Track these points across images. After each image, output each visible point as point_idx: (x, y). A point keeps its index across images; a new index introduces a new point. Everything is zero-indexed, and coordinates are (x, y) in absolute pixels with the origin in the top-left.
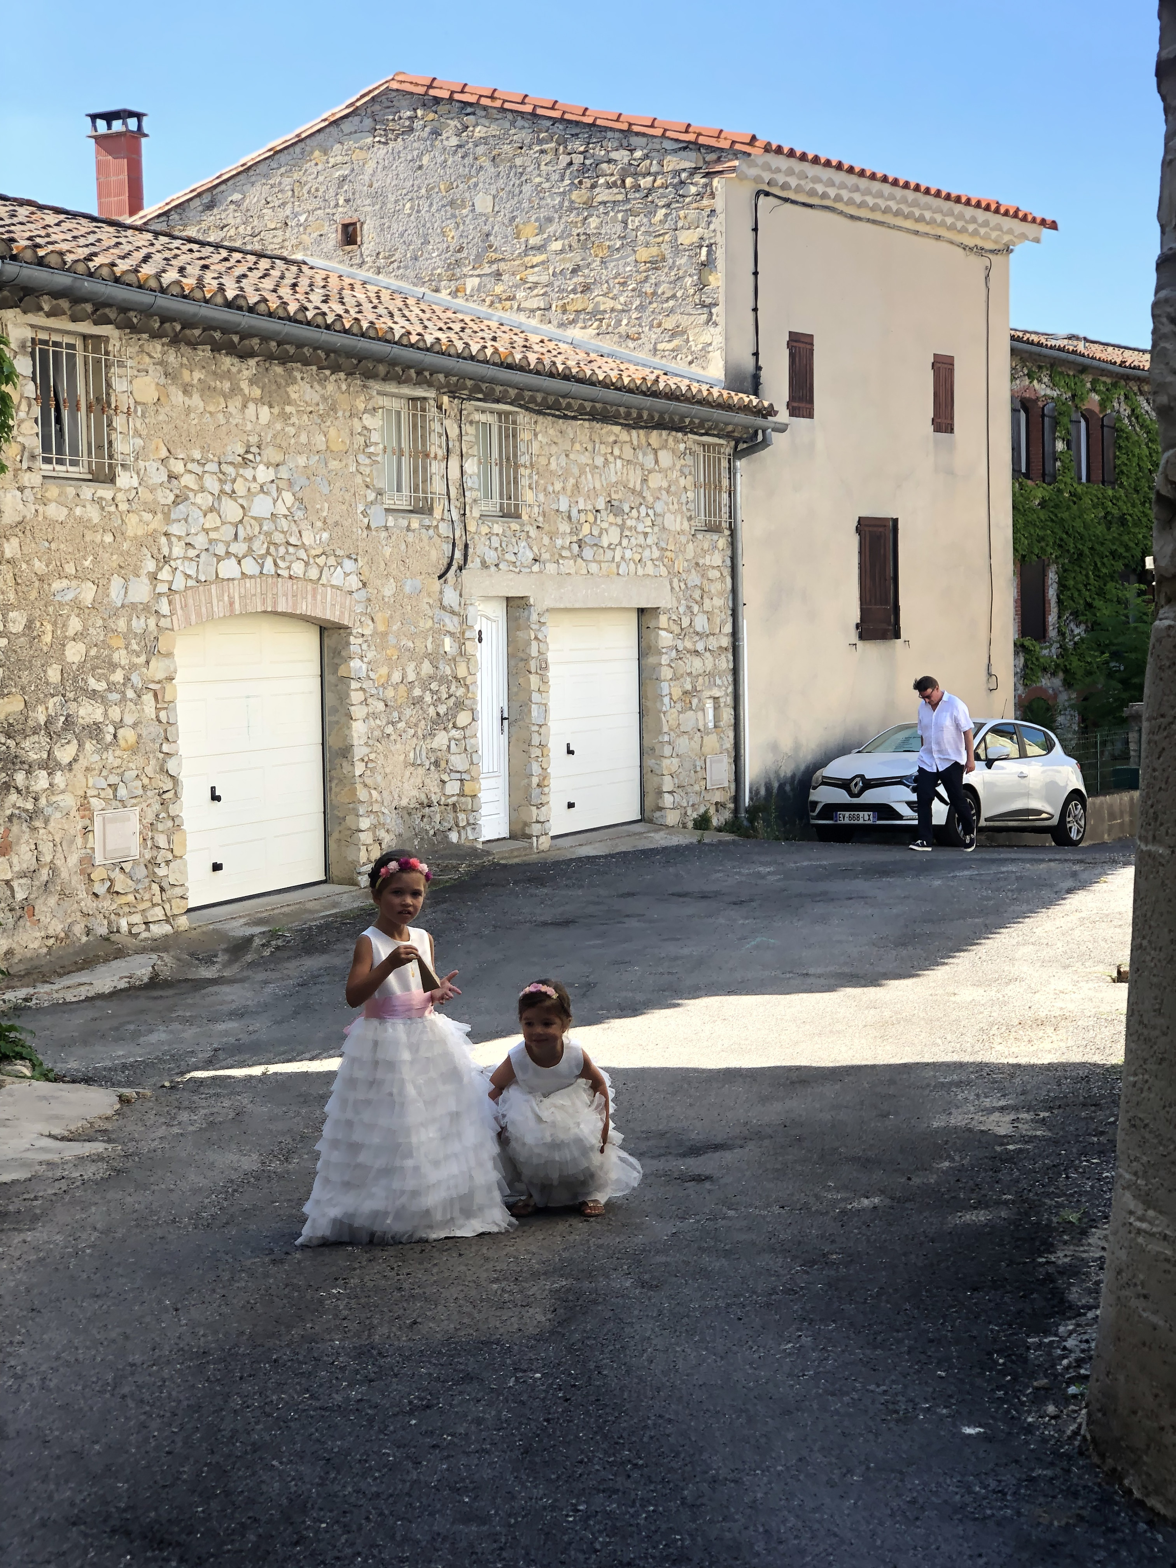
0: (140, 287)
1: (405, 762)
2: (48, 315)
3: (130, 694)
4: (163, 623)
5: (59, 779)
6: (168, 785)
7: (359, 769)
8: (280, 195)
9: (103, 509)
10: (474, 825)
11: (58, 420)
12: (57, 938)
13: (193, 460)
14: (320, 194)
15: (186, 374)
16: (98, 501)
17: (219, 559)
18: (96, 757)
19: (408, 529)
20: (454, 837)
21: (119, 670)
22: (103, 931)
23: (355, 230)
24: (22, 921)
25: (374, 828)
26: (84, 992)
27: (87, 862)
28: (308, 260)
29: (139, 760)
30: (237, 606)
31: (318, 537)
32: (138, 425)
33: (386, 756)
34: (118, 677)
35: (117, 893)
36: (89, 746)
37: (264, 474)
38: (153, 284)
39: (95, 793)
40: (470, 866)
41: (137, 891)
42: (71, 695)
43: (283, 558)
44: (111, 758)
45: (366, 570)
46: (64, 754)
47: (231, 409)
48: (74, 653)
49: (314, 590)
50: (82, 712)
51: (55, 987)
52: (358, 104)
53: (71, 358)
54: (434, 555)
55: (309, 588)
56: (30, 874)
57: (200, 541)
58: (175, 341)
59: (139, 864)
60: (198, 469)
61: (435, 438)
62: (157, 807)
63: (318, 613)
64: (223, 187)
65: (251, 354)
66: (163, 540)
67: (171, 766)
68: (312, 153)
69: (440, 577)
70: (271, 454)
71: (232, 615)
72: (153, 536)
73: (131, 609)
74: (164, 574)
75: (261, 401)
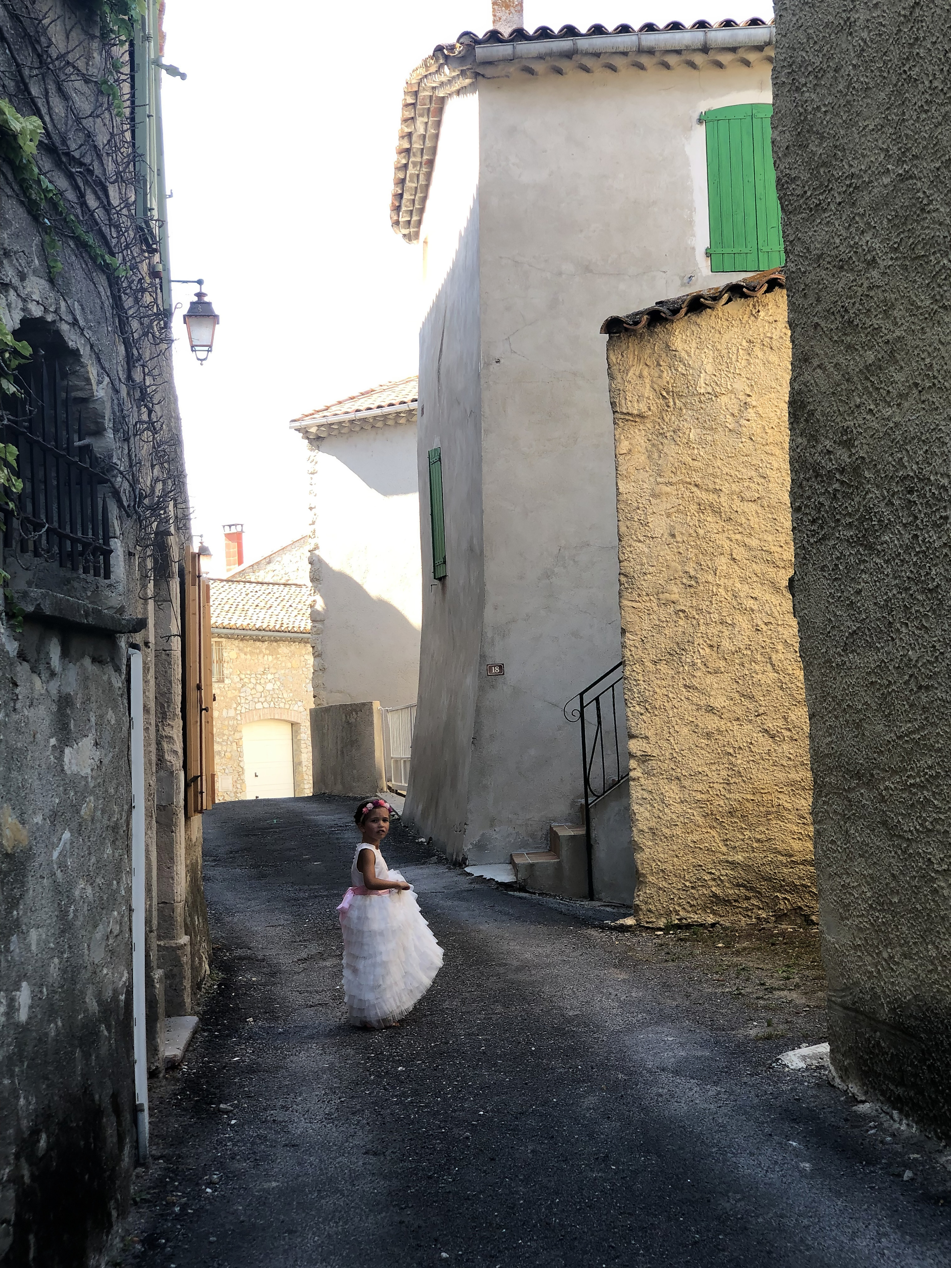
3: (229, 743)
4: (238, 722)
6: (240, 770)
7: (304, 769)
9: (220, 690)
13: (247, 674)
15: (245, 649)
17: (256, 703)
18: (219, 760)
21: (225, 736)
29: (232, 762)
30: (262, 717)
31: (288, 695)
32: (231, 665)
34: (225, 738)
35: (225, 800)
36: (217, 757)
37: (270, 677)
38: (234, 627)
39: (218, 770)
43: (277, 702)
44: (223, 761)
45: (306, 705)
47: (259, 658)
49: (288, 712)
50: (215, 747)
55: (286, 711)
57: (250, 698)
58: (242, 640)
59: (231, 792)
60: (249, 677)
62: (237, 776)
63: (289, 719)
65: (266, 641)
66: (238, 698)
67: (241, 764)
70: (272, 670)
71: (260, 720)
72: (236, 697)
73: (229, 718)
74: (239, 708)
75: (269, 654)
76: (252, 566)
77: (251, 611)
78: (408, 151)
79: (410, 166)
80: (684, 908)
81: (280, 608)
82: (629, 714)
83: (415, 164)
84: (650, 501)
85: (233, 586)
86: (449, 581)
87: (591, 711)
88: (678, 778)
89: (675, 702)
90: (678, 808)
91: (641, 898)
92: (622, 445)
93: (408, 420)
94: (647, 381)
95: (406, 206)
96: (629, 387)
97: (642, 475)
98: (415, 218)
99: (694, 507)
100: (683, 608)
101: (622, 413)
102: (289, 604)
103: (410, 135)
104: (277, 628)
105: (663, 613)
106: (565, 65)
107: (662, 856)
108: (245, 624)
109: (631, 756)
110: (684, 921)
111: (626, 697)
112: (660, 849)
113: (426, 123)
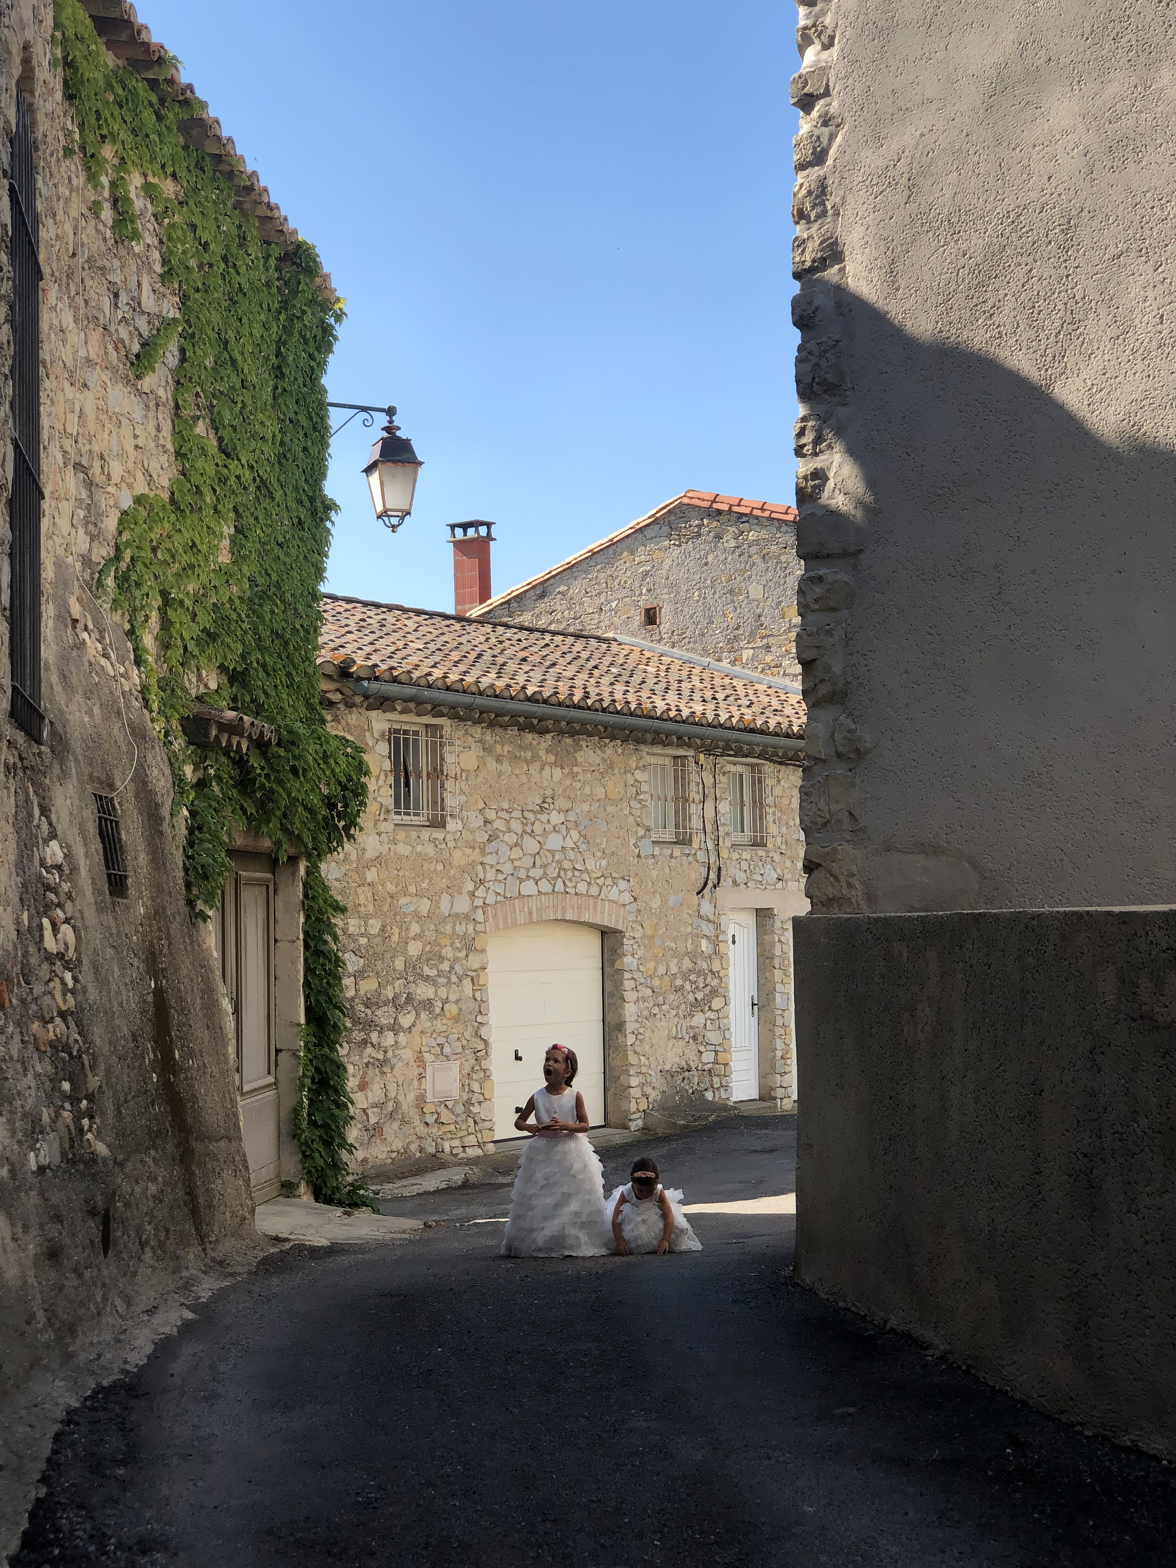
0: (464, 692)
1: (668, 1035)
2: (401, 713)
3: (454, 979)
4: (479, 927)
5: (402, 1038)
6: (481, 1046)
7: (630, 1039)
8: (596, 587)
9: (436, 846)
10: (726, 1087)
11: (407, 784)
12: (398, 1153)
13: (503, 810)
14: (627, 585)
15: (498, 747)
16: (434, 841)
17: (521, 881)
18: (428, 1024)
19: (671, 856)
20: (709, 1096)
21: (446, 961)
22: (431, 1150)
23: (655, 612)
24: (373, 1140)
25: (642, 1085)
26: (415, 1190)
27: (421, 1100)
28: (617, 637)
29: (460, 1028)
30: (534, 915)
31: (598, 864)
32: (463, 786)
33: (653, 1031)
34: (445, 966)
35: (443, 1123)
36: (424, 1015)
38: (474, 689)
39: (427, 1049)
40: (718, 1116)
41: (456, 1122)
42: (412, 979)
43: (570, 880)
44: (439, 1025)
45: (637, 888)
46: (406, 1021)
47: (532, 771)
48: (414, 949)
49: (595, 904)
50: (419, 991)
51: (395, 1186)
52: (658, 515)
53: (416, 742)
54: (693, 876)
55: (591, 902)
56: (380, 1105)
57: (507, 868)
58: (491, 725)
59: (458, 1103)
60: (507, 816)
61: (693, 786)
62: (473, 1061)
63: (599, 921)
64: (553, 580)
65: (548, 731)
66: (480, 867)
67: (483, 1032)
68: (622, 553)
69: (698, 893)
70: (562, 803)
71: (531, 922)
72: (472, 864)
73: (456, 917)
74: (480, 893)
75: (555, 764)
77: (511, 666)
81: (573, 668)
104: (576, 700)
108: (500, 684)
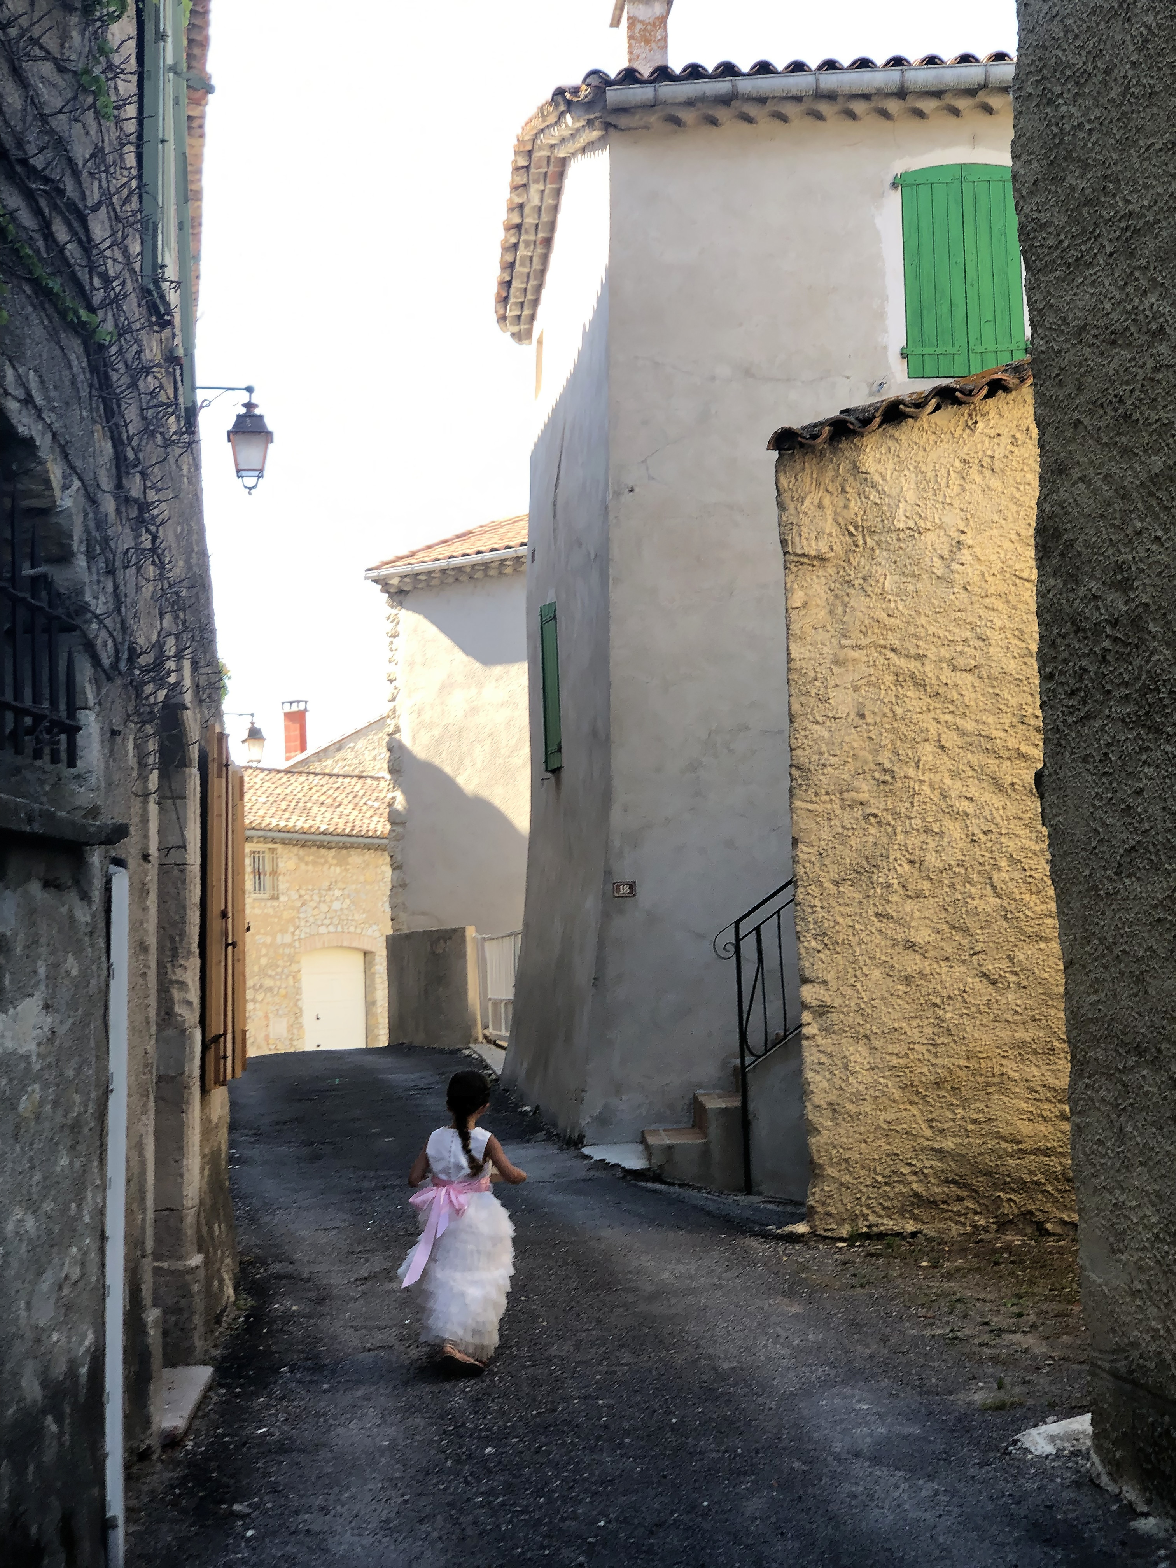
2: (257, 844)
3: (284, 976)
4: (297, 950)
5: (257, 1005)
6: (298, 1011)
11: (259, 878)
13: (309, 890)
15: (306, 858)
16: (273, 907)
17: (319, 926)
18: (271, 999)
21: (280, 967)
27: (267, 1038)
29: (287, 1001)
30: (326, 944)
31: (360, 917)
32: (288, 879)
36: (269, 994)
37: (337, 893)
38: (293, 830)
39: (270, 1012)
43: (346, 925)
44: (277, 999)
45: (382, 929)
46: (260, 996)
47: (324, 869)
48: (264, 961)
49: (359, 938)
50: (266, 982)
53: (264, 857)
55: (357, 937)
57: (311, 920)
58: (303, 846)
59: (286, 1038)
60: (311, 893)
62: (294, 1018)
63: (361, 946)
64: (345, 740)
65: (332, 849)
66: (297, 920)
67: (299, 1004)
70: (341, 885)
71: (324, 948)
72: (293, 918)
73: (284, 945)
74: (297, 932)
75: (336, 865)
76: (318, 753)
77: (315, 809)
78: (519, 227)
79: (521, 245)
80: (874, 1212)
81: (351, 806)
82: (802, 951)
83: (527, 243)
84: (832, 670)
85: (293, 779)
86: (565, 774)
87: (749, 946)
88: (867, 1037)
89: (863, 935)
90: (867, 1077)
91: (817, 1197)
92: (795, 596)
93: (515, 570)
94: (829, 512)
95: (516, 297)
96: (805, 520)
97: (821, 635)
98: (527, 312)
99: (889, 679)
100: (875, 811)
101: (796, 555)
102: (363, 801)
103: (521, 206)
104: (347, 831)
105: (847, 818)
106: (721, 113)
107: (845, 1140)
108: (307, 826)
109: (805, 1006)
110: (875, 1229)
111: (798, 928)
112: (843, 1132)
113: (543, 192)
